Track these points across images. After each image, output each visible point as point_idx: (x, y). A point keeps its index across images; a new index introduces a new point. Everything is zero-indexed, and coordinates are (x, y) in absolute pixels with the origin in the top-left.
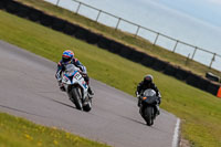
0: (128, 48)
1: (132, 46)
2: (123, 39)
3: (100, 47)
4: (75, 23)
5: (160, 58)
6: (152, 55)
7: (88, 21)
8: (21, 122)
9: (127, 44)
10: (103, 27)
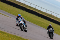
0: (49, 18)
1: (50, 17)
2: (48, 15)
3: (42, 17)
4: (35, 11)
5: (58, 21)
6: (55, 20)
7: (38, 10)
8: (20, 38)
9: (49, 17)
10: (42, 12)
